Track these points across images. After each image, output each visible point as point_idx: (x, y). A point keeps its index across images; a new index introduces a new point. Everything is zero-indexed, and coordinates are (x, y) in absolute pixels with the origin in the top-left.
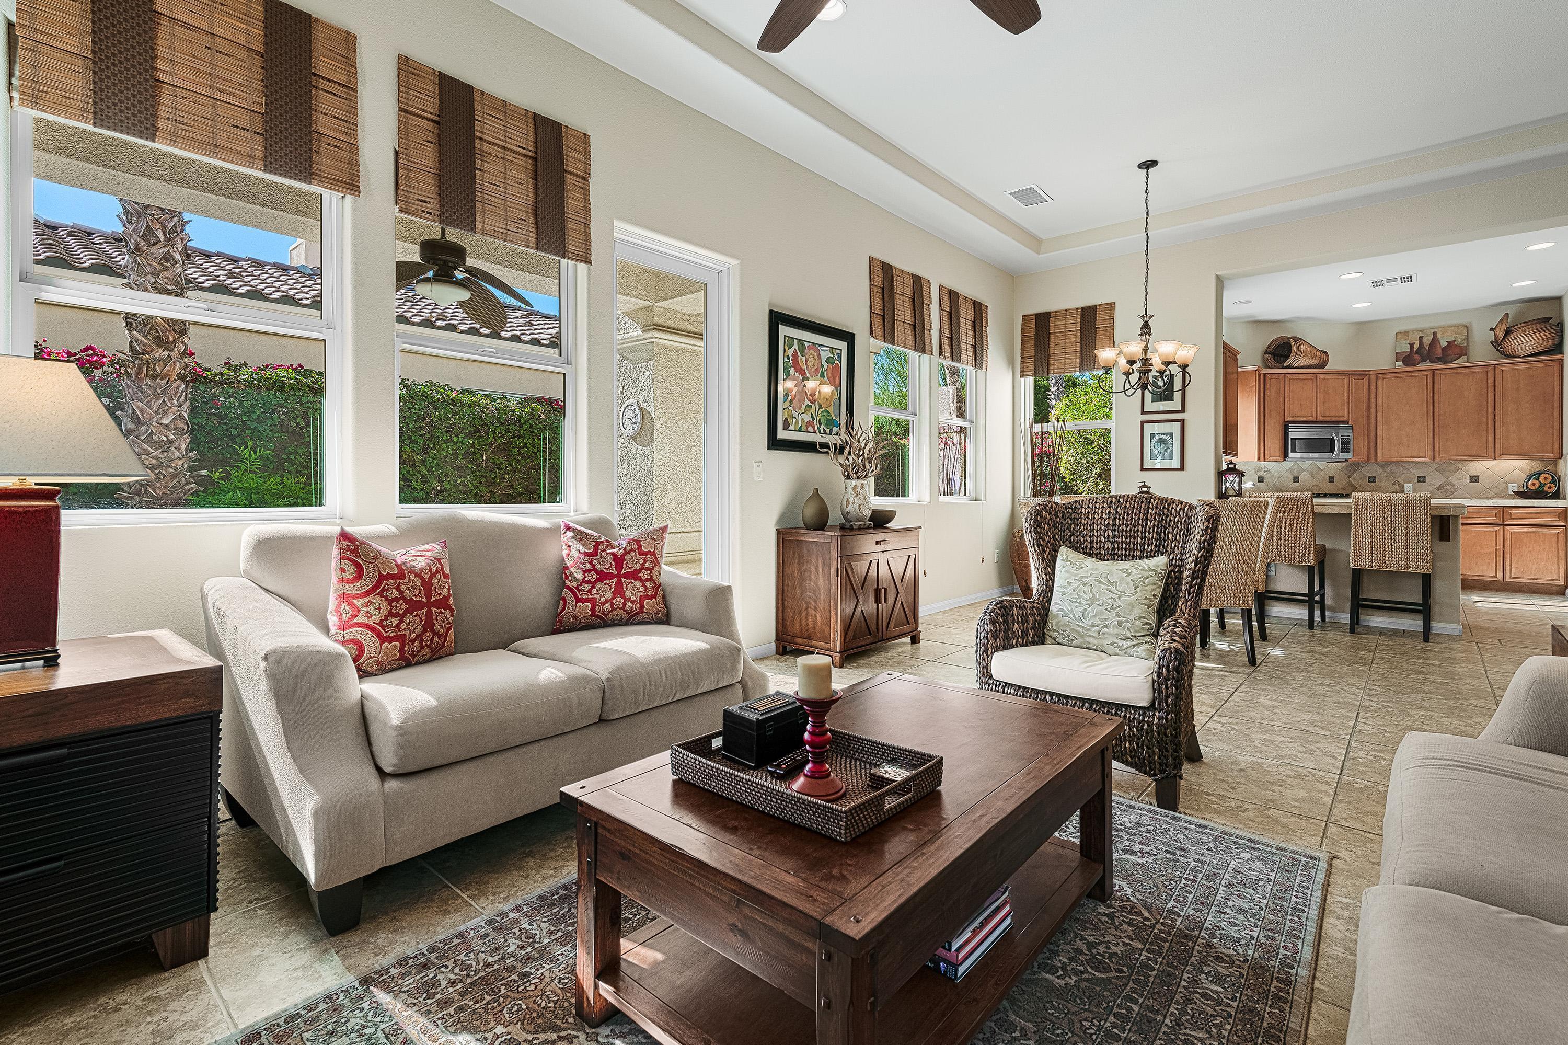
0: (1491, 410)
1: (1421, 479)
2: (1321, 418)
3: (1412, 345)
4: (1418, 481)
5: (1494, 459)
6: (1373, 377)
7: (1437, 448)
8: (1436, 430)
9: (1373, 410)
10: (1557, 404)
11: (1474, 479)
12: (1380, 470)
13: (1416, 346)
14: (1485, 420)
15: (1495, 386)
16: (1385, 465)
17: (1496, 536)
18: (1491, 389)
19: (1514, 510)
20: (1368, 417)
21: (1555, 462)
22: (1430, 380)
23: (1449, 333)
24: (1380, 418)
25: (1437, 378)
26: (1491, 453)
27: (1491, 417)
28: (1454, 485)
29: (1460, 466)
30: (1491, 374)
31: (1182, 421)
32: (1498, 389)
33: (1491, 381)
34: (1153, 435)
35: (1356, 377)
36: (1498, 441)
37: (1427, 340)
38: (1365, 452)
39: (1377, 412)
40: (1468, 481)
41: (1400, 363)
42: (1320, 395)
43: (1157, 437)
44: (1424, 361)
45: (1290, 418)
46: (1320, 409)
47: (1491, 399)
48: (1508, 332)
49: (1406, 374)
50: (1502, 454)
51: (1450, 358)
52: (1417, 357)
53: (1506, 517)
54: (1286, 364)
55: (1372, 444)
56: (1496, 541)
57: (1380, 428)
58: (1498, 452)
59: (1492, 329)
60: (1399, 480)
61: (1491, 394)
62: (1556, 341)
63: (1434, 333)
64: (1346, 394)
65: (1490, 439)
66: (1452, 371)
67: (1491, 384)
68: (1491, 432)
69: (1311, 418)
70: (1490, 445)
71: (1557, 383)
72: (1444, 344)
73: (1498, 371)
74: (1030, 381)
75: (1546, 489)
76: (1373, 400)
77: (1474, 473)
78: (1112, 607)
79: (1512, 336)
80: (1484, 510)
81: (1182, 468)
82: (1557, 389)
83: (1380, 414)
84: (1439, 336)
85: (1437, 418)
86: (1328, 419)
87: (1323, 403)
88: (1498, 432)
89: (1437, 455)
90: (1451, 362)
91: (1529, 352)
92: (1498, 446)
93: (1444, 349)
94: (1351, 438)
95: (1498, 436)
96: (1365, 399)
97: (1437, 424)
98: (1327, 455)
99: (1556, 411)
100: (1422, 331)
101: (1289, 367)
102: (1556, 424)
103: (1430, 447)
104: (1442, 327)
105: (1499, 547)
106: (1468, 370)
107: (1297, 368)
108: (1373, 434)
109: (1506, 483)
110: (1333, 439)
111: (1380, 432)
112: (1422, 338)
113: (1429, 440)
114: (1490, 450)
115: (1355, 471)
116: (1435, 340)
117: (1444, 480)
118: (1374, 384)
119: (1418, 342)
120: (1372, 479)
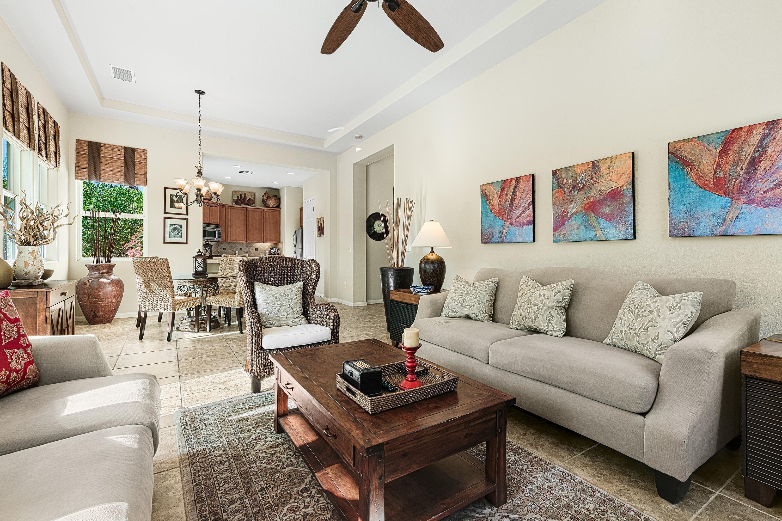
0: (263, 225)
1: (241, 249)
2: (211, 222)
3: (238, 197)
6: (227, 207)
7: (248, 238)
8: (247, 230)
9: (227, 221)
10: (279, 225)
11: (257, 249)
12: (227, 245)
13: (240, 198)
14: (261, 229)
16: (229, 243)
20: (225, 223)
21: (277, 244)
22: (245, 212)
23: (249, 195)
24: (229, 224)
25: (248, 211)
26: (263, 241)
27: (263, 228)
28: (251, 252)
29: (253, 245)
30: (263, 212)
31: (187, 219)
32: (265, 218)
33: (263, 214)
34: (171, 225)
35: (221, 206)
36: (265, 236)
37: (243, 196)
40: (255, 250)
41: (234, 203)
42: (210, 212)
43: (173, 226)
44: (242, 204)
47: (263, 221)
48: (267, 198)
49: (238, 208)
50: (266, 241)
51: (250, 204)
52: (240, 202)
55: (227, 235)
57: (229, 228)
58: (265, 240)
59: (262, 196)
60: (234, 249)
61: (263, 219)
62: (279, 204)
63: (245, 194)
64: (219, 213)
65: (263, 235)
66: (251, 209)
67: (262, 216)
68: (263, 233)
69: (207, 222)
70: (263, 237)
71: (279, 218)
72: (248, 199)
73: (264, 212)
74: (80, 183)
76: (227, 217)
77: (256, 247)
78: (290, 306)
79: (268, 200)
81: (186, 243)
82: (279, 220)
83: (229, 223)
84: (246, 195)
85: (247, 227)
86: (213, 223)
87: (212, 216)
88: (265, 233)
89: (248, 240)
90: (250, 206)
91: (272, 206)
92: (265, 238)
93: (248, 200)
94: (221, 232)
95: (265, 234)
96: (225, 216)
97: (248, 228)
98: (213, 238)
99: (279, 227)
100: (241, 192)
102: (279, 231)
103: (245, 237)
104: (247, 192)
106: (255, 209)
108: (227, 231)
109: (265, 251)
110: (215, 232)
111: (229, 230)
112: (241, 195)
113: (245, 234)
114: (263, 239)
115: (219, 245)
116: (245, 197)
117: (248, 250)
118: (227, 210)
119: (240, 196)
120: (225, 249)
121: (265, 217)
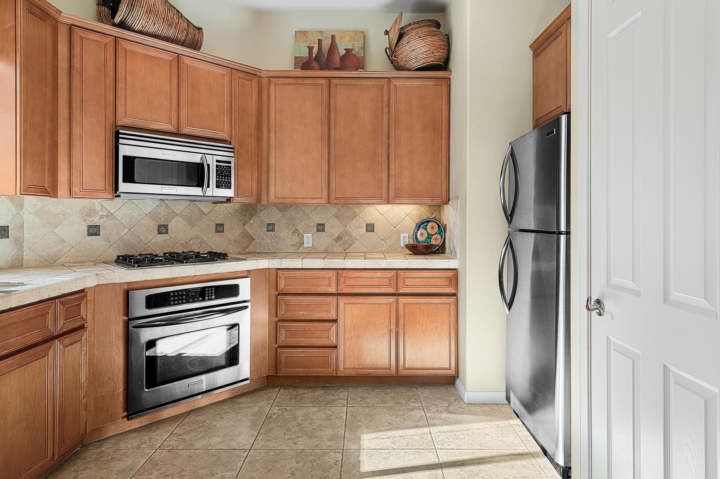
0: (385, 138)
1: (321, 228)
3: (311, 49)
4: (318, 231)
5: (388, 203)
7: (332, 187)
8: (332, 161)
9: (265, 129)
10: (444, 134)
11: (370, 228)
12: (279, 215)
13: (315, 51)
14: (379, 150)
15: (389, 105)
16: (280, 207)
17: (390, 310)
18: (386, 110)
19: (408, 274)
20: (258, 137)
21: (438, 208)
22: (325, 92)
23: (347, 39)
24: (271, 141)
25: (333, 89)
26: (385, 196)
27: (385, 147)
28: (352, 236)
29: (357, 210)
30: (385, 90)
32: (393, 110)
33: (385, 99)
35: (242, 75)
36: (392, 179)
37: (326, 44)
38: (255, 190)
39: (269, 132)
40: (364, 230)
42: (185, 91)
44: (321, 67)
45: (128, 121)
46: (183, 113)
47: (385, 123)
48: (401, 36)
49: (300, 81)
50: (396, 197)
51: (346, 66)
52: (315, 64)
53: (401, 284)
54: (117, 19)
55: (264, 179)
56: (390, 318)
57: (272, 154)
58: (392, 194)
59: (387, 33)
60: (299, 228)
61: (385, 117)
62: (445, 55)
63: (333, 37)
64: (227, 98)
65: (385, 176)
66: (347, 81)
67: (385, 104)
68: (385, 166)
69: (168, 127)
70: (385, 184)
71: (445, 107)
72: (342, 52)
73: (392, 87)
75: (433, 242)
76: (264, 115)
77: (370, 221)
79: (405, 39)
80: (379, 274)
82: (445, 116)
83: (272, 134)
84: (337, 41)
86: (198, 132)
87: (190, 105)
88: (392, 167)
89: (333, 197)
90: (347, 71)
91: (420, 64)
92: (392, 185)
93: (343, 58)
94: (232, 165)
95: (392, 173)
96: (254, 111)
97: (333, 152)
98: (191, 191)
99: (444, 143)
100: (321, 32)
101: (122, 25)
102: (444, 160)
103: (325, 186)
104: (341, 31)
105: (393, 327)
106: (364, 82)
107: (141, 32)
108: (264, 163)
109: (399, 233)
110: (206, 165)
111: (272, 161)
112: (320, 41)
113: (325, 175)
114: (385, 190)
115: (252, 215)
116: (333, 46)
117: (342, 229)
118: (265, 92)
119: (316, 46)
120: (271, 227)
121: (392, 106)
